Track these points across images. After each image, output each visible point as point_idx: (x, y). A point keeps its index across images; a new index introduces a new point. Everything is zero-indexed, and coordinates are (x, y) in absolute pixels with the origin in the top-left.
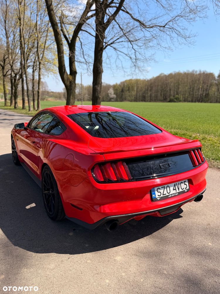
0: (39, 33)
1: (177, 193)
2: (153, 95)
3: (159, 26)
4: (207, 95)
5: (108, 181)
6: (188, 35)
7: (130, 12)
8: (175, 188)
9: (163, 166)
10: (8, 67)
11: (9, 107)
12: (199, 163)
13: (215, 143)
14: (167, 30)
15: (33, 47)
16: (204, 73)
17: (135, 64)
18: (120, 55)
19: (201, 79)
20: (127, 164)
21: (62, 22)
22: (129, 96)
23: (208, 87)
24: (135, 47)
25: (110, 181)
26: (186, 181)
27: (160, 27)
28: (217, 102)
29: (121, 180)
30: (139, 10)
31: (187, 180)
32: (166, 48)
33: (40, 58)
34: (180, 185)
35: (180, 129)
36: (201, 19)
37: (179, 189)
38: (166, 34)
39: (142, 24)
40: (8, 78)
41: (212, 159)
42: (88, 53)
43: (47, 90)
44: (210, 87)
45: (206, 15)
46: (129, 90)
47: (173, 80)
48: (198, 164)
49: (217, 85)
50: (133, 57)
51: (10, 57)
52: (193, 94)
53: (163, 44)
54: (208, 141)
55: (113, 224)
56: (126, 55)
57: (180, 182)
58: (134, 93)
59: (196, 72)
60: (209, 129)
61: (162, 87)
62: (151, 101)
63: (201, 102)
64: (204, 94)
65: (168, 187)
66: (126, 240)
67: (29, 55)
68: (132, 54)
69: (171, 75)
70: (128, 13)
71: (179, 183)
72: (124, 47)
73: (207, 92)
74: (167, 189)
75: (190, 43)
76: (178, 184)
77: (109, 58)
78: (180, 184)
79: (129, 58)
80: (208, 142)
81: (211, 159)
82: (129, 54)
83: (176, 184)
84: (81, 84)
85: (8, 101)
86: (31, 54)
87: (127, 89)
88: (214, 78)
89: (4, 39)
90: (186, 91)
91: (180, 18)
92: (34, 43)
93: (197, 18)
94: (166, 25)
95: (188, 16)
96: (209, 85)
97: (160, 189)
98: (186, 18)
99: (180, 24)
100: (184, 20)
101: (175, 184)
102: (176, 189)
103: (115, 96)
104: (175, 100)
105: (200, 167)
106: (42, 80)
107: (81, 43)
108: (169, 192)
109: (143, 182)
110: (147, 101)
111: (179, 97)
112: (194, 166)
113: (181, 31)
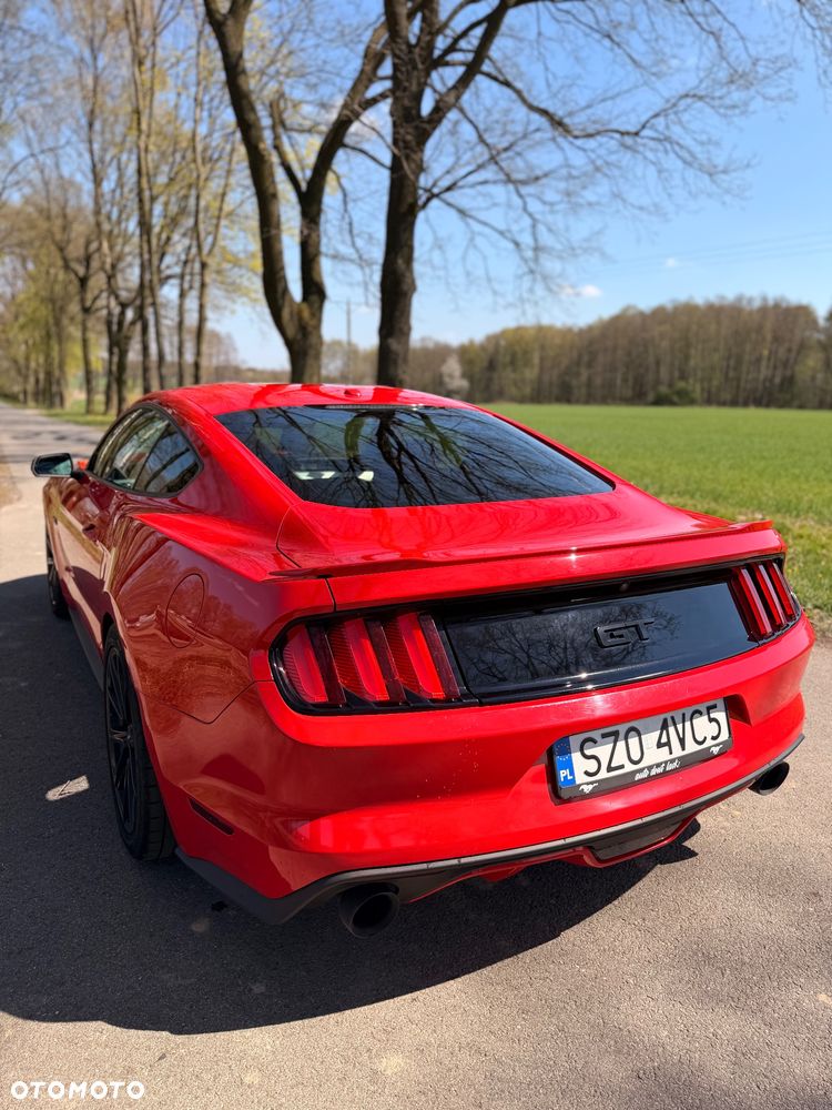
0: (204, 163)
1: (672, 761)
2: (598, 381)
3: (617, 131)
4: (789, 381)
5: (346, 705)
6: (720, 161)
7: (519, 85)
8: (664, 740)
9: (612, 636)
10: (98, 281)
11: (100, 418)
12: (776, 626)
13: (823, 547)
14: (644, 145)
15: (183, 211)
16: (777, 306)
17: (532, 265)
18: (480, 234)
19: (768, 326)
20: (442, 625)
21: (279, 123)
22: (515, 384)
23: (793, 355)
24: (534, 206)
25: (356, 705)
26: (714, 707)
27: (622, 134)
28: (822, 405)
29: (406, 701)
30: (550, 77)
31: (720, 703)
32: (641, 208)
33: (206, 249)
34: (688, 724)
35: (692, 497)
36: (769, 103)
37: (682, 741)
38: (645, 158)
39: (557, 123)
40: (98, 319)
41: (816, 607)
42: (370, 230)
43: (234, 363)
44: (799, 352)
45: (790, 90)
46: (513, 362)
47: (666, 328)
48: (769, 629)
49: (824, 347)
50: (526, 239)
51: (105, 245)
52: (738, 380)
53: (633, 196)
54: (794, 538)
55: (372, 903)
56: (501, 233)
57: (688, 711)
58: (530, 374)
59: (750, 300)
60: (797, 498)
61: (629, 354)
62: (590, 399)
63: (768, 405)
64: (777, 380)
65: (633, 733)
66: (441, 968)
67: (168, 239)
68: (521, 231)
69: (659, 315)
70: (507, 84)
71: (684, 715)
72: (495, 205)
73: (788, 373)
74: (629, 740)
75: (728, 191)
76: (678, 718)
77: (440, 247)
78: (688, 716)
79: (511, 246)
80: (797, 542)
81: (809, 606)
82: (509, 231)
83: (673, 718)
84: (349, 343)
85: (100, 398)
86: (176, 237)
87: (508, 359)
88: (815, 322)
89: (88, 186)
90: (712, 368)
91: (694, 102)
92: (186, 197)
93: (757, 104)
94: (644, 127)
95: (720, 98)
96: (795, 347)
97: (595, 742)
98: (717, 103)
99: (694, 126)
100: (708, 110)
101: (665, 721)
102: (668, 744)
103: (464, 384)
104: (675, 399)
105: (778, 639)
106: (210, 325)
107: (345, 195)
108: (636, 755)
109: (514, 710)
110: (578, 402)
111: (690, 388)
112: (752, 639)
113: (697, 149)
